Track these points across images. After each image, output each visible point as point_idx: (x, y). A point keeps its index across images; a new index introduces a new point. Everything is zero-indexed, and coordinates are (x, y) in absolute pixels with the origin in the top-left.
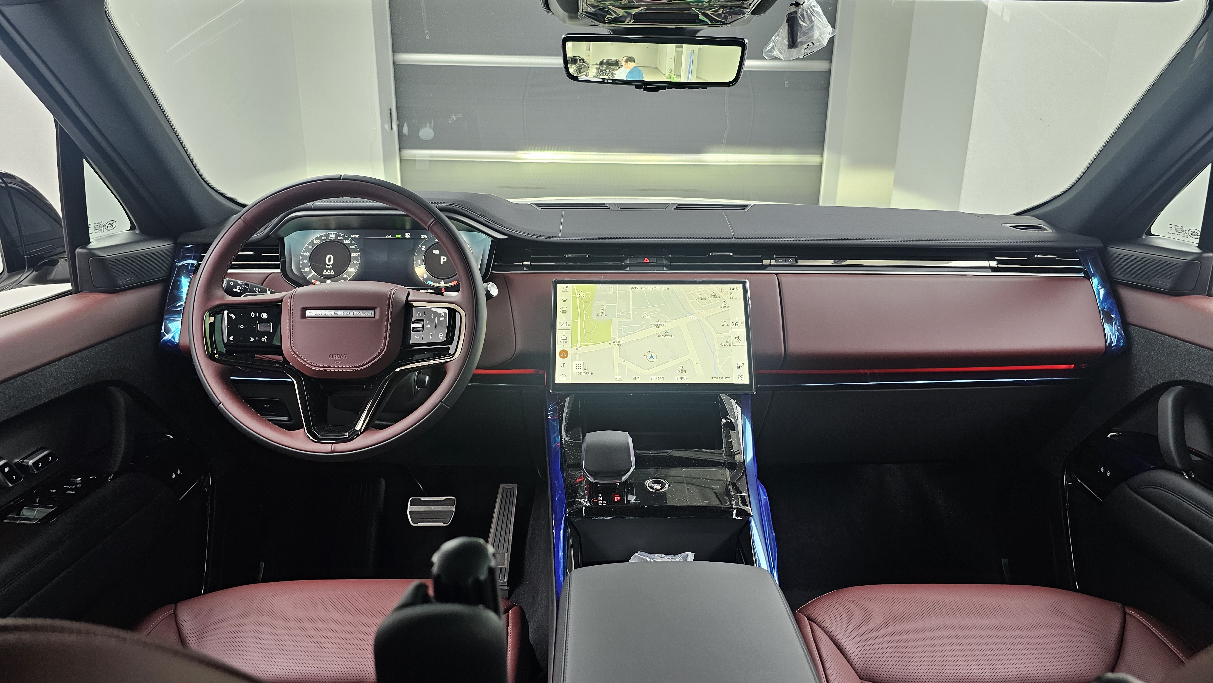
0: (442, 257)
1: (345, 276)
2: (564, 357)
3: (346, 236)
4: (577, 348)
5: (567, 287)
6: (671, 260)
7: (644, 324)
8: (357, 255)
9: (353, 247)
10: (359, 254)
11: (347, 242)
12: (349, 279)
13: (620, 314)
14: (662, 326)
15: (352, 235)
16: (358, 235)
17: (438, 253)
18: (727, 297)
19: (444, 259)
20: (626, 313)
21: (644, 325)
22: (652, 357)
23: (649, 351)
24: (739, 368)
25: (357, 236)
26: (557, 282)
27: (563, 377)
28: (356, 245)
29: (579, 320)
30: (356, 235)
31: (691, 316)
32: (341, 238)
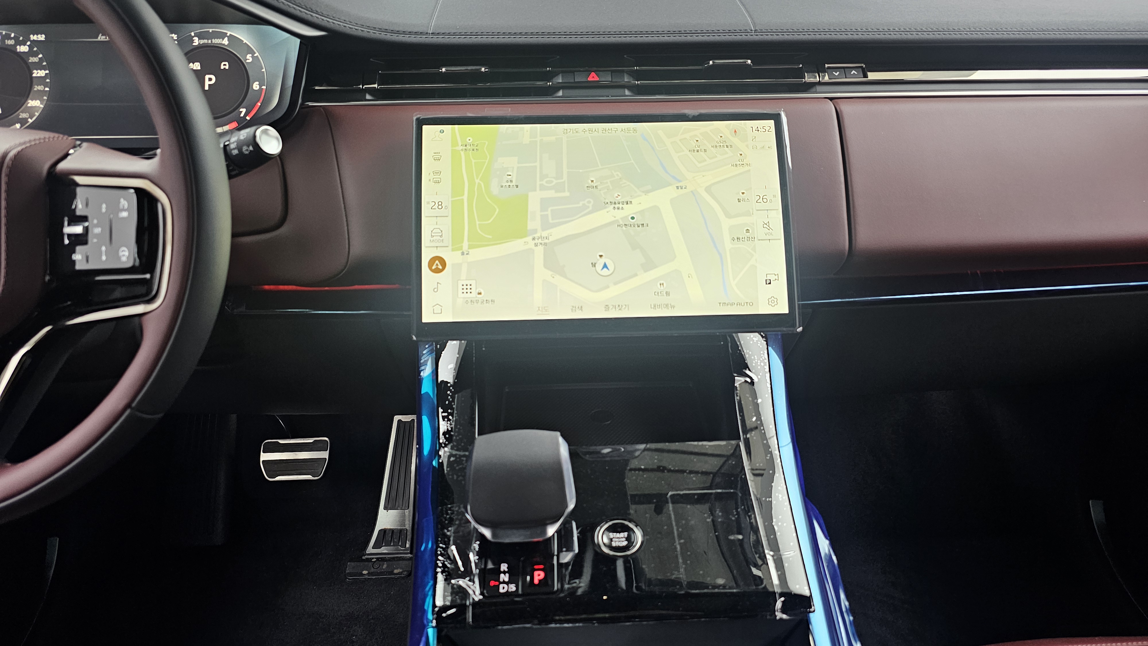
0: (207, 77)
1: (23, 115)
2: (437, 271)
3: (21, 38)
4: (463, 254)
5: (442, 132)
6: (637, 75)
7: (589, 202)
8: (43, 75)
9: (35, 60)
10: (47, 72)
11: (23, 49)
12: (30, 121)
13: (544, 182)
14: (625, 206)
15: (31, 36)
16: (44, 36)
17: (199, 68)
18: (747, 146)
19: (210, 79)
20: (555, 182)
21: (590, 205)
22: (605, 266)
23: (601, 256)
24: (770, 283)
25: (42, 37)
26: (421, 123)
27: (437, 309)
28: (40, 56)
29: (465, 197)
30: (39, 36)
31: (679, 185)
32: (11, 42)
